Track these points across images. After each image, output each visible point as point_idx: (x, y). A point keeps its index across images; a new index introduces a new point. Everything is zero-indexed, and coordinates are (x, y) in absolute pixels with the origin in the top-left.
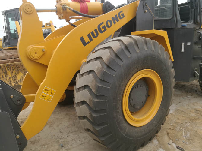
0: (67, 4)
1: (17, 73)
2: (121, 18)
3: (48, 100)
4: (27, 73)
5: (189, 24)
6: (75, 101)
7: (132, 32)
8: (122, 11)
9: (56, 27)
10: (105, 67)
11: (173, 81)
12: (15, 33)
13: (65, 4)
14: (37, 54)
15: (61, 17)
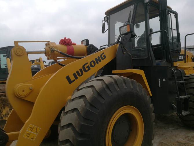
0: (55, 47)
1: (3, 108)
2: (103, 59)
3: (32, 138)
4: (13, 109)
5: (163, 62)
6: (59, 139)
7: (113, 71)
8: (104, 53)
9: (45, 62)
10: (88, 105)
11: (153, 115)
12: (6, 68)
13: (54, 47)
14: (24, 92)
15: (49, 58)
